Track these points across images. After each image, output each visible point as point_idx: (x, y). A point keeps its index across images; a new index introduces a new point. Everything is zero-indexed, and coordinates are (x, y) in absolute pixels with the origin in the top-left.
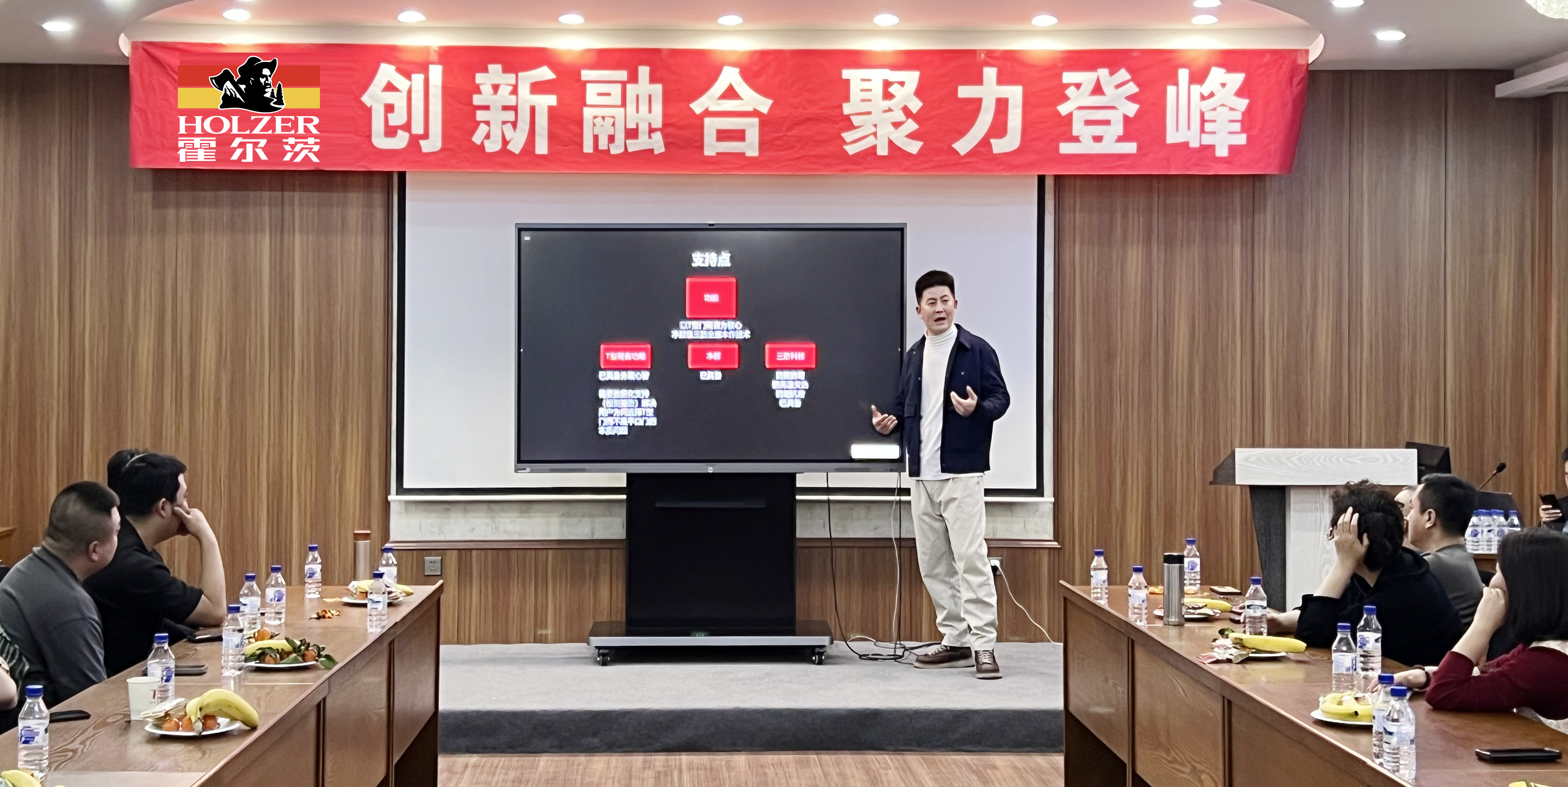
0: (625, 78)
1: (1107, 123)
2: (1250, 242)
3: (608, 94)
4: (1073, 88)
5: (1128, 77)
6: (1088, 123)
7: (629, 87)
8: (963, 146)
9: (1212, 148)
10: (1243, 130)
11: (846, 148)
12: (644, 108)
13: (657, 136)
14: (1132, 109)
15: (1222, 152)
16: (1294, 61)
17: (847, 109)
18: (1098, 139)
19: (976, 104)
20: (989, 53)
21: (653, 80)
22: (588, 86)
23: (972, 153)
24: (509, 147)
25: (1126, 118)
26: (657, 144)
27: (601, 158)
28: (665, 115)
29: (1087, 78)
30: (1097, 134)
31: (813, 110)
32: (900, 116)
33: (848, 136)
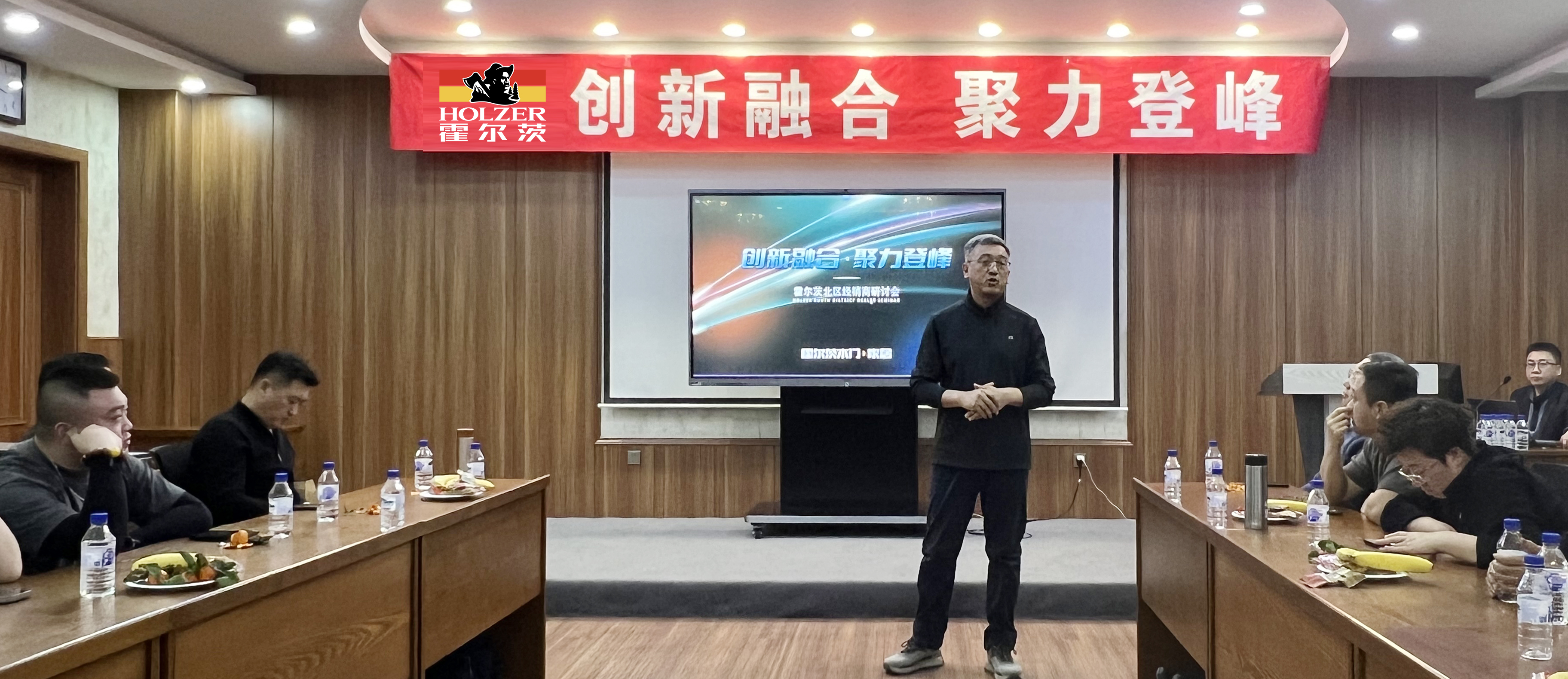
0: (780, 79)
1: (1169, 113)
2: (1283, 210)
3: (767, 92)
4: (1141, 86)
5: (1185, 77)
6: (1154, 113)
7: (783, 85)
8: (1053, 131)
9: (1254, 133)
10: (1278, 120)
11: (958, 132)
12: (795, 102)
13: (806, 124)
14: (1189, 103)
15: (1261, 136)
16: (1319, 65)
17: (959, 102)
18: (1162, 126)
19: (1062, 99)
20: (1074, 59)
21: (803, 79)
22: (751, 85)
23: (1060, 137)
24: (687, 133)
25: (1184, 110)
26: (806, 130)
27: (761, 140)
28: (812, 107)
29: (1153, 78)
30: (1162, 122)
31: (932, 103)
32: (1002, 108)
33: (959, 123)
